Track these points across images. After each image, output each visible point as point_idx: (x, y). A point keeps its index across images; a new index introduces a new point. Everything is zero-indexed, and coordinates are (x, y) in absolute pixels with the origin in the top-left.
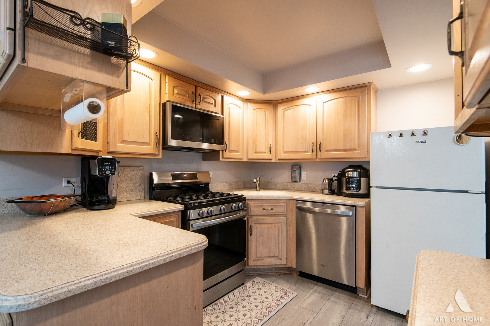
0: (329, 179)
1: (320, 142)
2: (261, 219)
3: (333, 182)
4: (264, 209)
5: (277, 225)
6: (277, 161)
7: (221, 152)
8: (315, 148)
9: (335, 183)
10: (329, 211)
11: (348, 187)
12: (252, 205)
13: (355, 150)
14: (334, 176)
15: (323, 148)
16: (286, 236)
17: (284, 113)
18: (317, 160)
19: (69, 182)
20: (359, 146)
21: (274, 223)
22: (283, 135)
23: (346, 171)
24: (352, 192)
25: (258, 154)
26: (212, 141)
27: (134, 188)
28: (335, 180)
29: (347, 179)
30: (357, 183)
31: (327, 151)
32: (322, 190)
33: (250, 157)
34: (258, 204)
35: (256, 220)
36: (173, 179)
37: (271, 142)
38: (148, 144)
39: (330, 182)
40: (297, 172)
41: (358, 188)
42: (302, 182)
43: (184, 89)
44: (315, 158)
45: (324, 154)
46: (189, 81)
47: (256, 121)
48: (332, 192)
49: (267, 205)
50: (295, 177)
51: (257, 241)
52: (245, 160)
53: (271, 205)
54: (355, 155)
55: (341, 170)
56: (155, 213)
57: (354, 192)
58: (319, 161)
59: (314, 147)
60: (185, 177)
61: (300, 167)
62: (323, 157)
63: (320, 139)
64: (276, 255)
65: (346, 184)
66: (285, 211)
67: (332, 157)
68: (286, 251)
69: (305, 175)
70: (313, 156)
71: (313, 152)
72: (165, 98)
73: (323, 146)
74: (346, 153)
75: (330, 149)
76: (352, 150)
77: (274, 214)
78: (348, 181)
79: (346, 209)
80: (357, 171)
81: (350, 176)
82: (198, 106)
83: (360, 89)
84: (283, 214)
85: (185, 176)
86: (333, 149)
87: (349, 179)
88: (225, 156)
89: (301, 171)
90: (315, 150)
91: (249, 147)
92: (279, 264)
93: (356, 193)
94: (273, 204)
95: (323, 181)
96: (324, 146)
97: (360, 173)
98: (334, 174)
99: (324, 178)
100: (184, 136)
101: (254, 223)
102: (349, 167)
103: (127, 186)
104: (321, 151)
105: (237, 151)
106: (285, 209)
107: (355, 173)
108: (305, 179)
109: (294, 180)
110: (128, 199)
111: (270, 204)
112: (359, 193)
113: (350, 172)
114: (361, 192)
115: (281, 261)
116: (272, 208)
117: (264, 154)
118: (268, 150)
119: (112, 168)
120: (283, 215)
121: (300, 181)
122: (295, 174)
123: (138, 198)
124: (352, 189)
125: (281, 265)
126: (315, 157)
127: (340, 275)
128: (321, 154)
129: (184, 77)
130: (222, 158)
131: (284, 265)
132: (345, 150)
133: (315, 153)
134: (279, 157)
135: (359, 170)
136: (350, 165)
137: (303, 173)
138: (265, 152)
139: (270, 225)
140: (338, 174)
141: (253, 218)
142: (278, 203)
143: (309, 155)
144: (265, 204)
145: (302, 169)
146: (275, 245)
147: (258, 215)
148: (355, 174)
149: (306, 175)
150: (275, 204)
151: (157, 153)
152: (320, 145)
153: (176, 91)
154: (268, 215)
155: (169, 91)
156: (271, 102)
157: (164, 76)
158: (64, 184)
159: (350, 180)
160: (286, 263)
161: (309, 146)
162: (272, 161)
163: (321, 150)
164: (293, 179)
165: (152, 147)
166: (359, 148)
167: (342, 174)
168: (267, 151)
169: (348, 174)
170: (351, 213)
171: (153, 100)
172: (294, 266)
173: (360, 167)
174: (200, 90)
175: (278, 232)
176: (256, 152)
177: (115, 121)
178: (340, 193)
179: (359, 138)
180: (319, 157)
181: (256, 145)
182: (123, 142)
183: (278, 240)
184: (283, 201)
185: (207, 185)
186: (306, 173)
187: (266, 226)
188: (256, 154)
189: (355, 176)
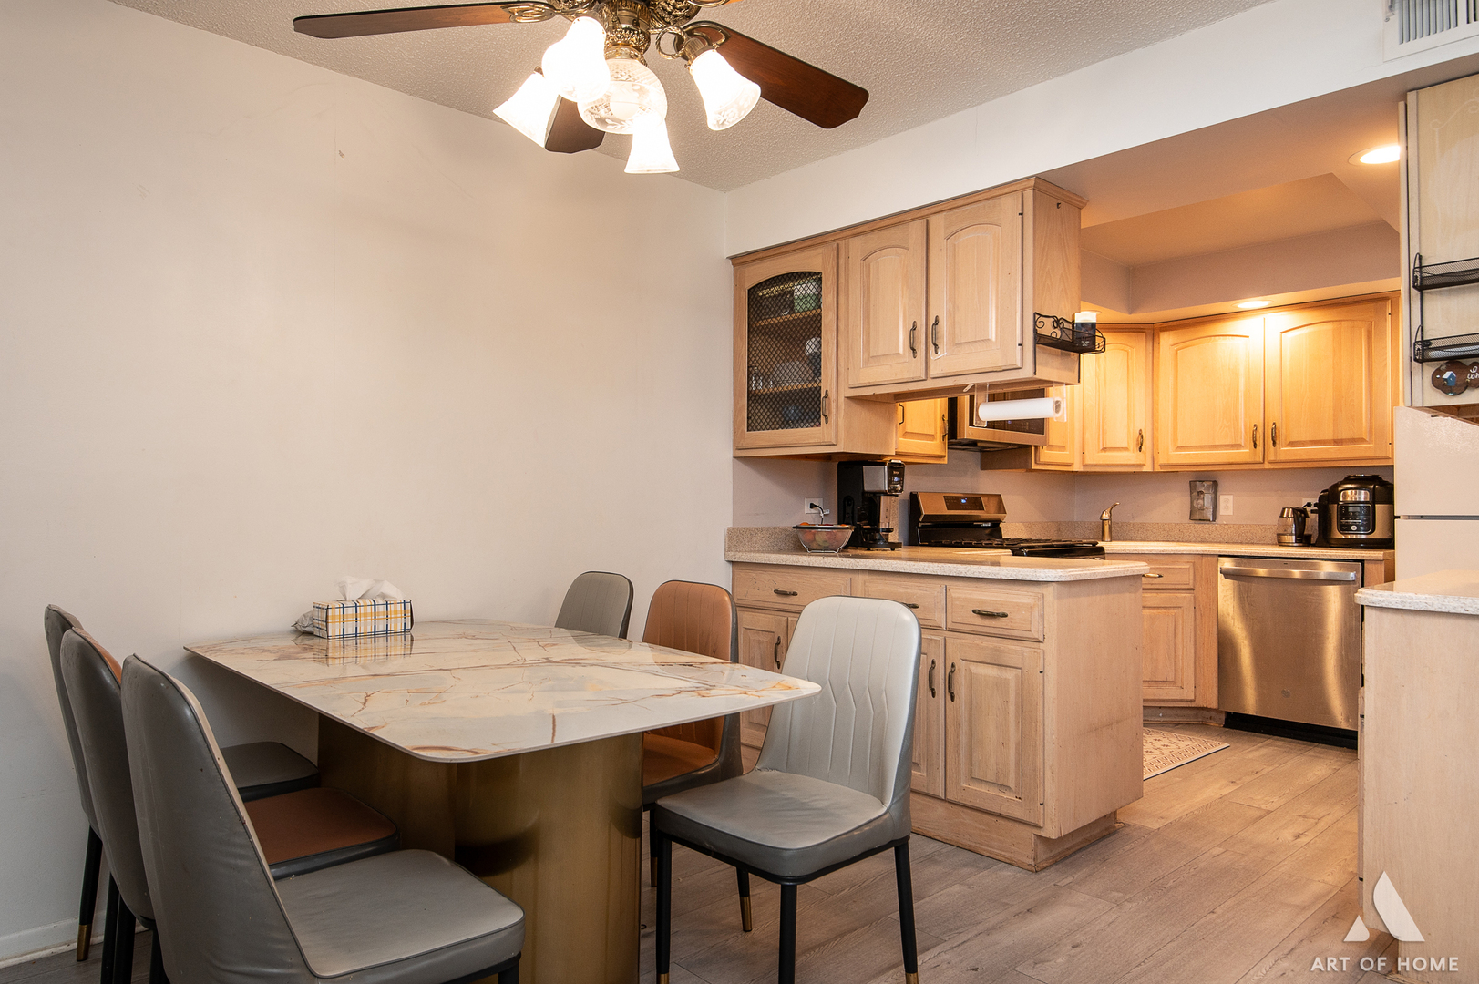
0: (1295, 510)
1: (1274, 424)
3: (1307, 516)
5: (1173, 612)
6: (1158, 469)
7: (1033, 448)
8: (1262, 437)
9: (1313, 519)
10: (1297, 573)
11: (1344, 525)
13: (1362, 440)
14: (1309, 505)
15: (1282, 438)
16: (1192, 639)
17: (1177, 353)
18: (1267, 466)
19: (812, 506)
20: (1371, 431)
21: (1164, 608)
22: (1175, 406)
23: (1340, 489)
24: (1354, 536)
25: (1108, 453)
28: (1312, 512)
29: (1341, 506)
30: (1367, 514)
31: (1292, 444)
32: (1279, 535)
33: (1089, 461)
36: (948, 508)
37: (1141, 422)
38: (933, 437)
39: (1301, 515)
40: (1208, 498)
41: (1370, 525)
42: (1218, 521)
44: (1261, 460)
45: (1285, 452)
47: (1105, 374)
48: (1304, 540)
50: (1202, 509)
52: (1077, 467)
53: (1158, 567)
54: (1361, 454)
55: (1328, 488)
57: (1359, 536)
58: (1271, 467)
59: (1258, 436)
60: (963, 505)
61: (1215, 484)
62: (1282, 458)
63: (1275, 415)
64: (1170, 679)
65: (1339, 519)
66: (1191, 582)
67: (1305, 457)
68: (1193, 669)
69: (1227, 504)
70: (1255, 455)
71: (1255, 447)
73: (1282, 431)
74: (1339, 449)
75: (1300, 439)
76: (1353, 441)
77: (1164, 587)
78: (1344, 511)
79: (1340, 567)
80: (1365, 489)
81: (1349, 499)
83: (1371, 306)
84: (1187, 587)
85: (963, 501)
86: (1308, 439)
87: (1347, 508)
88: (1041, 459)
89: (1218, 494)
90: (1262, 441)
91: (1087, 436)
92: (1178, 698)
93: (1363, 537)
94: (1163, 564)
95: (1282, 516)
96: (1284, 431)
97: (1373, 493)
98: (1309, 498)
99: (1284, 509)
102: (1348, 480)
104: (1277, 445)
105: (1062, 448)
106: (1192, 577)
107: (1363, 492)
108: (1230, 512)
109: (1198, 516)
111: (1154, 564)
112: (1371, 536)
113: (1349, 492)
114: (1377, 535)
115: (1184, 692)
116: (1160, 573)
117: (1123, 453)
118: (1135, 442)
120: (1185, 590)
121: (1214, 519)
122: (1201, 501)
124: (1354, 528)
125: (1182, 700)
126: (1261, 457)
127: (1326, 709)
128: (1276, 452)
130: (1036, 463)
131: (1187, 701)
132: (1337, 442)
133: (1260, 448)
134: (1162, 460)
135: (1372, 487)
136: (1349, 476)
137: (1222, 498)
138: (1126, 449)
139: (1155, 611)
140: (1320, 496)
142: (1173, 563)
143: (1244, 453)
145: (1220, 489)
146: (1166, 655)
148: (1363, 496)
149: (1230, 505)
150: (1168, 564)
151: (939, 453)
152: (1274, 430)
154: (1149, 589)
156: (1141, 326)
158: (807, 509)
159: (1351, 509)
160: (1193, 698)
161: (1246, 432)
162: (1143, 469)
163: (1277, 442)
164: (1196, 515)
165: (938, 441)
166: (1371, 437)
167: (1330, 496)
168: (1133, 446)
169: (1345, 496)
170: (1352, 576)
172: (1214, 705)
173: (1375, 479)
175: (1175, 628)
176: (1104, 449)
178: (1325, 540)
179: (1371, 414)
180: (1272, 458)
181: (1104, 433)
182: (905, 434)
183: (1175, 645)
184: (1186, 559)
185: (996, 524)
186: (1230, 498)
187: (1146, 613)
188: (1103, 453)
189: (1362, 500)
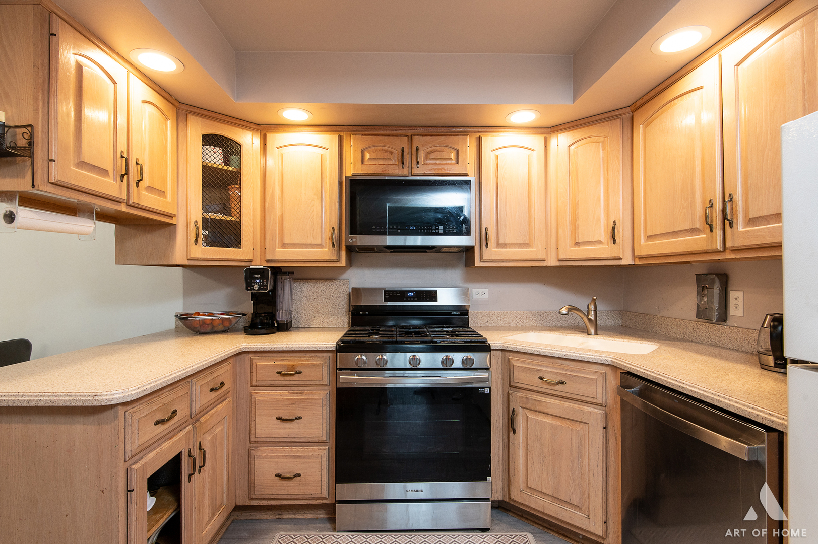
1: (730, 196)
2: (535, 400)
4: (541, 378)
5: (577, 427)
7: (477, 249)
12: (516, 364)
15: (740, 215)
18: (728, 255)
21: (569, 420)
25: (581, 248)
26: (438, 229)
27: (334, 311)
31: (752, 222)
34: (528, 363)
35: (524, 399)
36: (386, 300)
37: (620, 214)
38: (320, 246)
40: (717, 294)
42: (730, 322)
43: (386, 148)
44: (720, 248)
45: (744, 235)
46: (395, 131)
49: (549, 370)
51: (527, 450)
52: (552, 262)
53: (561, 372)
56: (283, 347)
58: (732, 256)
59: (714, 215)
60: (410, 297)
61: (724, 278)
62: (741, 242)
64: (576, 502)
66: (600, 396)
68: (601, 500)
69: (738, 301)
70: (712, 241)
71: (711, 230)
72: (349, 172)
77: (568, 396)
82: (415, 171)
85: (409, 294)
86: (771, 213)
88: (485, 258)
89: (729, 289)
91: (560, 231)
94: (566, 370)
96: (742, 204)
99: (766, 316)
100: (374, 227)
101: (521, 405)
103: (324, 306)
104: (734, 226)
105: (525, 245)
106: (601, 390)
108: (739, 312)
110: (325, 325)
111: (557, 369)
116: (563, 379)
117: (598, 247)
118: (609, 235)
119: (263, 282)
120: (593, 404)
121: (724, 319)
122: (704, 297)
123: (339, 325)
125: (588, 531)
126: (720, 244)
128: (733, 235)
129: (385, 128)
130: (480, 261)
137: (732, 295)
138: (600, 242)
139: (558, 422)
141: (519, 394)
142: (579, 371)
143: (702, 239)
144: (546, 366)
145: (730, 283)
146: (570, 474)
147: (531, 391)
149: (740, 303)
150: (571, 371)
151: (335, 258)
153: (368, 156)
154: (550, 395)
155: (354, 158)
156: (617, 113)
157: (349, 137)
160: (601, 534)
162: (623, 263)
164: (702, 314)
165: (328, 249)
171: (327, 180)
174: (417, 141)
175: (580, 444)
176: (577, 244)
177: (272, 219)
180: (729, 243)
181: (577, 228)
182: (284, 246)
183: (581, 467)
186: (740, 294)
187: (548, 420)
188: (576, 248)
